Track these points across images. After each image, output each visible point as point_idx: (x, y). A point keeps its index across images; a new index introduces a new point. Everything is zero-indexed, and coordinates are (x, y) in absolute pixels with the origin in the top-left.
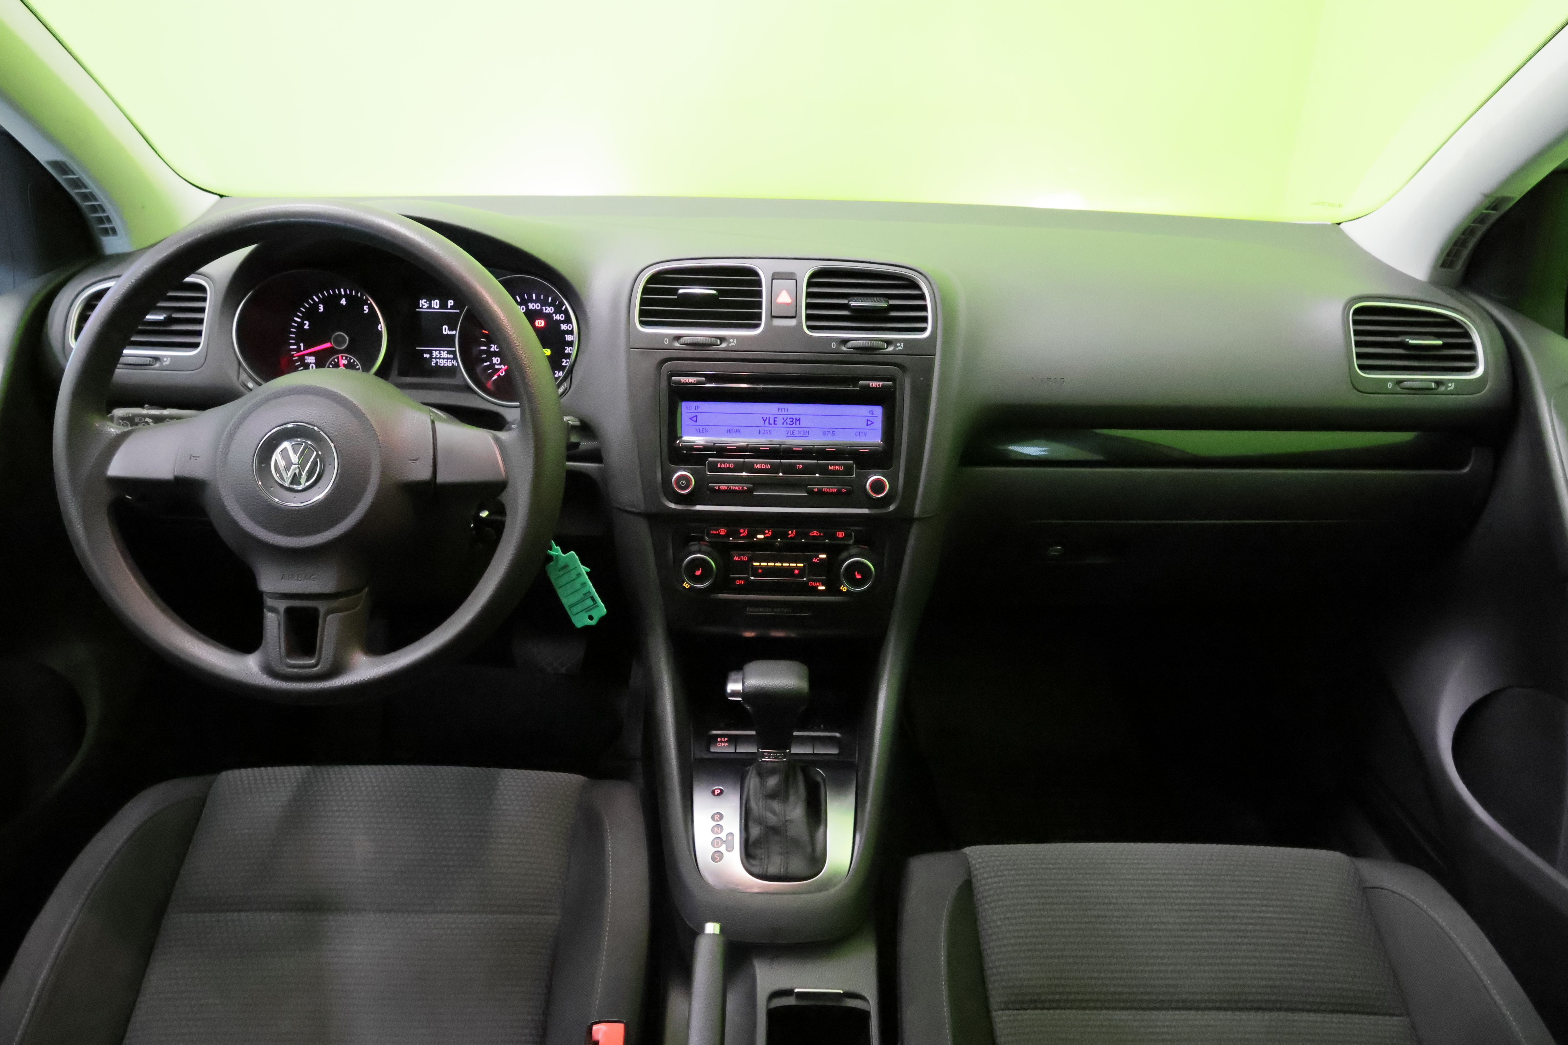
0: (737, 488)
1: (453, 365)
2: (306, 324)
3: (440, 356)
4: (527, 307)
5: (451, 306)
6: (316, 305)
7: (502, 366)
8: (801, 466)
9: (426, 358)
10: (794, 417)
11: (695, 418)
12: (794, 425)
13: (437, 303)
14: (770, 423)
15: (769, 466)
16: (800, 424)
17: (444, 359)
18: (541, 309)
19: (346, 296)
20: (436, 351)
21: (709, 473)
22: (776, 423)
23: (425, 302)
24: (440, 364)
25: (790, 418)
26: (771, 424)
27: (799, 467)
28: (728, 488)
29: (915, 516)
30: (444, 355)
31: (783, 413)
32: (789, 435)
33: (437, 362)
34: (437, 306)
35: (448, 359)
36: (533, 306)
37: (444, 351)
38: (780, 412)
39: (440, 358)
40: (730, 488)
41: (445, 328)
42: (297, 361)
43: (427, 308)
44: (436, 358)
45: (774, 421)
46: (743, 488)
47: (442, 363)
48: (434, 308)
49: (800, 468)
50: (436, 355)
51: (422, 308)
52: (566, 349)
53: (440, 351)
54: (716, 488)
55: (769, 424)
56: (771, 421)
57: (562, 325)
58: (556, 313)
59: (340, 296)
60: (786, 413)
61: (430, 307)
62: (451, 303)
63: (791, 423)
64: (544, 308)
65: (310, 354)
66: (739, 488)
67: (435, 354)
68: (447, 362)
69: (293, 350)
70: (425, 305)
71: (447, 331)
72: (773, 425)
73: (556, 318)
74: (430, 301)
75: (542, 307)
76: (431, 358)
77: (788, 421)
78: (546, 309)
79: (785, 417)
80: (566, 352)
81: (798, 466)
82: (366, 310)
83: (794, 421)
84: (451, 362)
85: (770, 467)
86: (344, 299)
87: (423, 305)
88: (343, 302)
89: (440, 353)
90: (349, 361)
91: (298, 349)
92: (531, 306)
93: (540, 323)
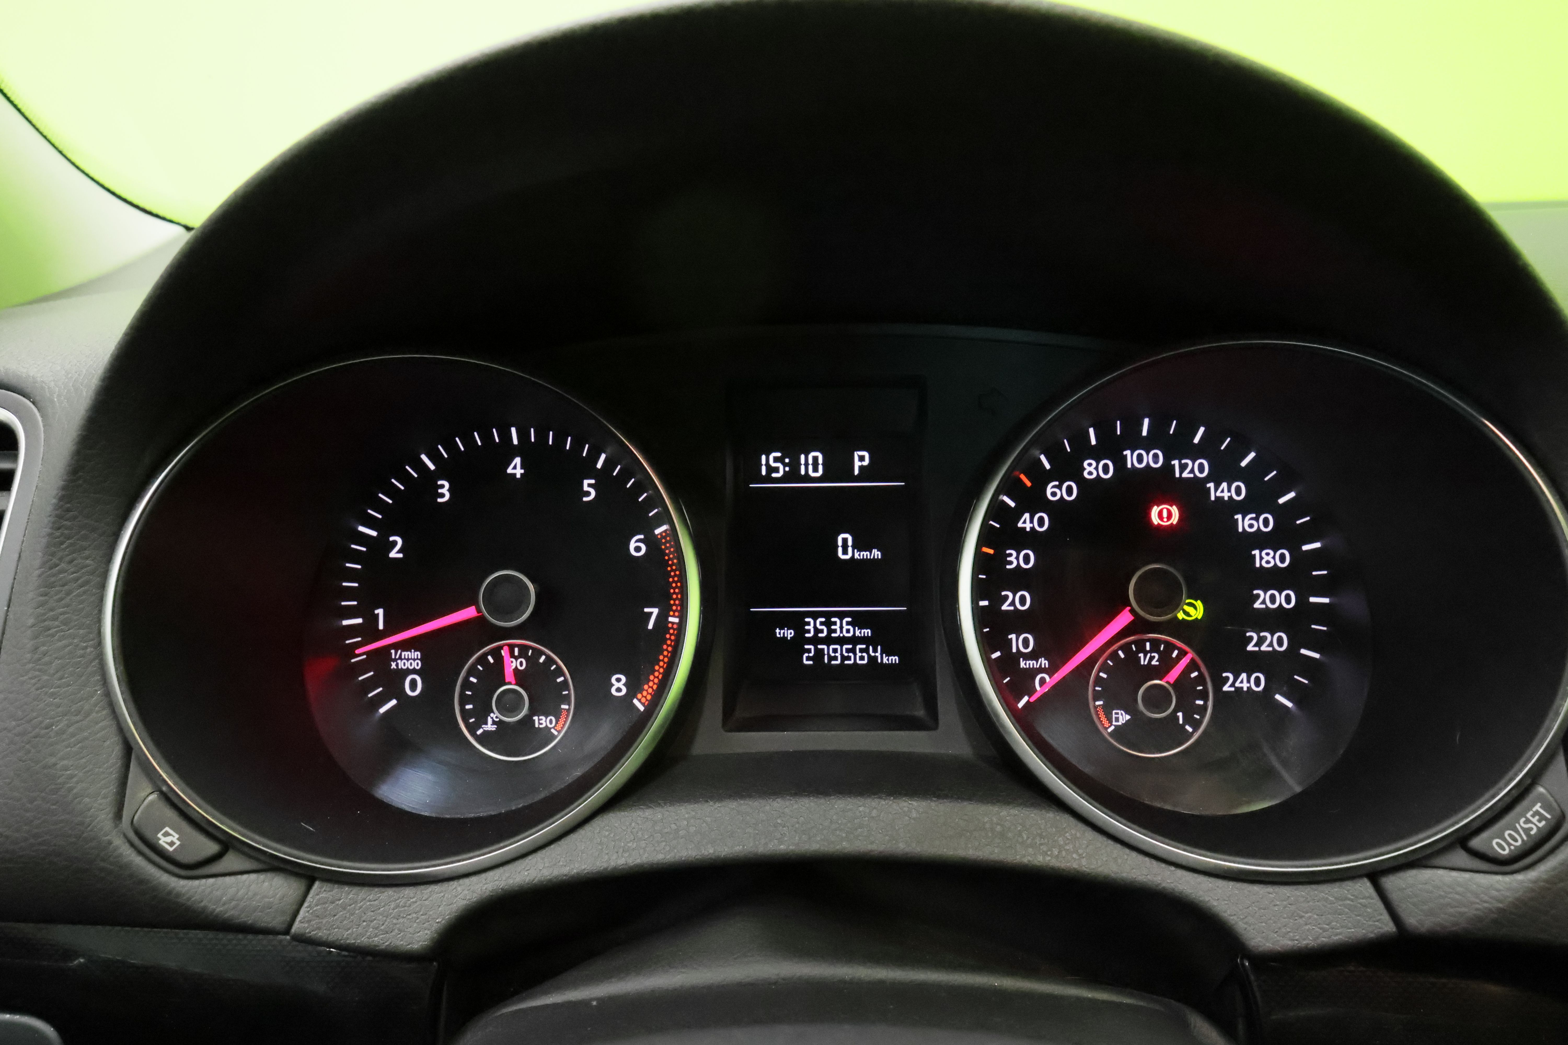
1: (872, 660)
2: (395, 543)
3: (831, 631)
4: (1120, 462)
5: (861, 467)
6: (429, 481)
7: (1044, 662)
9: (784, 638)
13: (815, 459)
17: (842, 641)
18: (1168, 468)
19: (524, 450)
20: (815, 616)
23: (776, 460)
24: (831, 658)
30: (843, 628)
33: (819, 653)
34: (815, 470)
35: (854, 640)
36: (1140, 459)
37: (841, 615)
39: (828, 640)
41: (845, 541)
42: (362, 667)
43: (785, 478)
44: (815, 641)
47: (835, 654)
48: (807, 478)
50: (817, 631)
51: (768, 479)
52: (1258, 596)
53: (828, 615)
57: (1239, 517)
58: (1216, 477)
59: (507, 452)
61: (793, 475)
62: (862, 458)
64: (1176, 463)
65: (406, 645)
67: (811, 626)
68: (853, 651)
69: (353, 631)
70: (776, 470)
71: (850, 550)
73: (1219, 494)
74: (792, 453)
75: (1168, 459)
76: (800, 639)
78: (1183, 467)
80: (1257, 605)
82: (588, 494)
84: (866, 650)
86: (517, 461)
87: (771, 470)
88: (516, 468)
89: (828, 624)
90: (532, 661)
91: (369, 632)
92: (1131, 458)
93: (1165, 514)
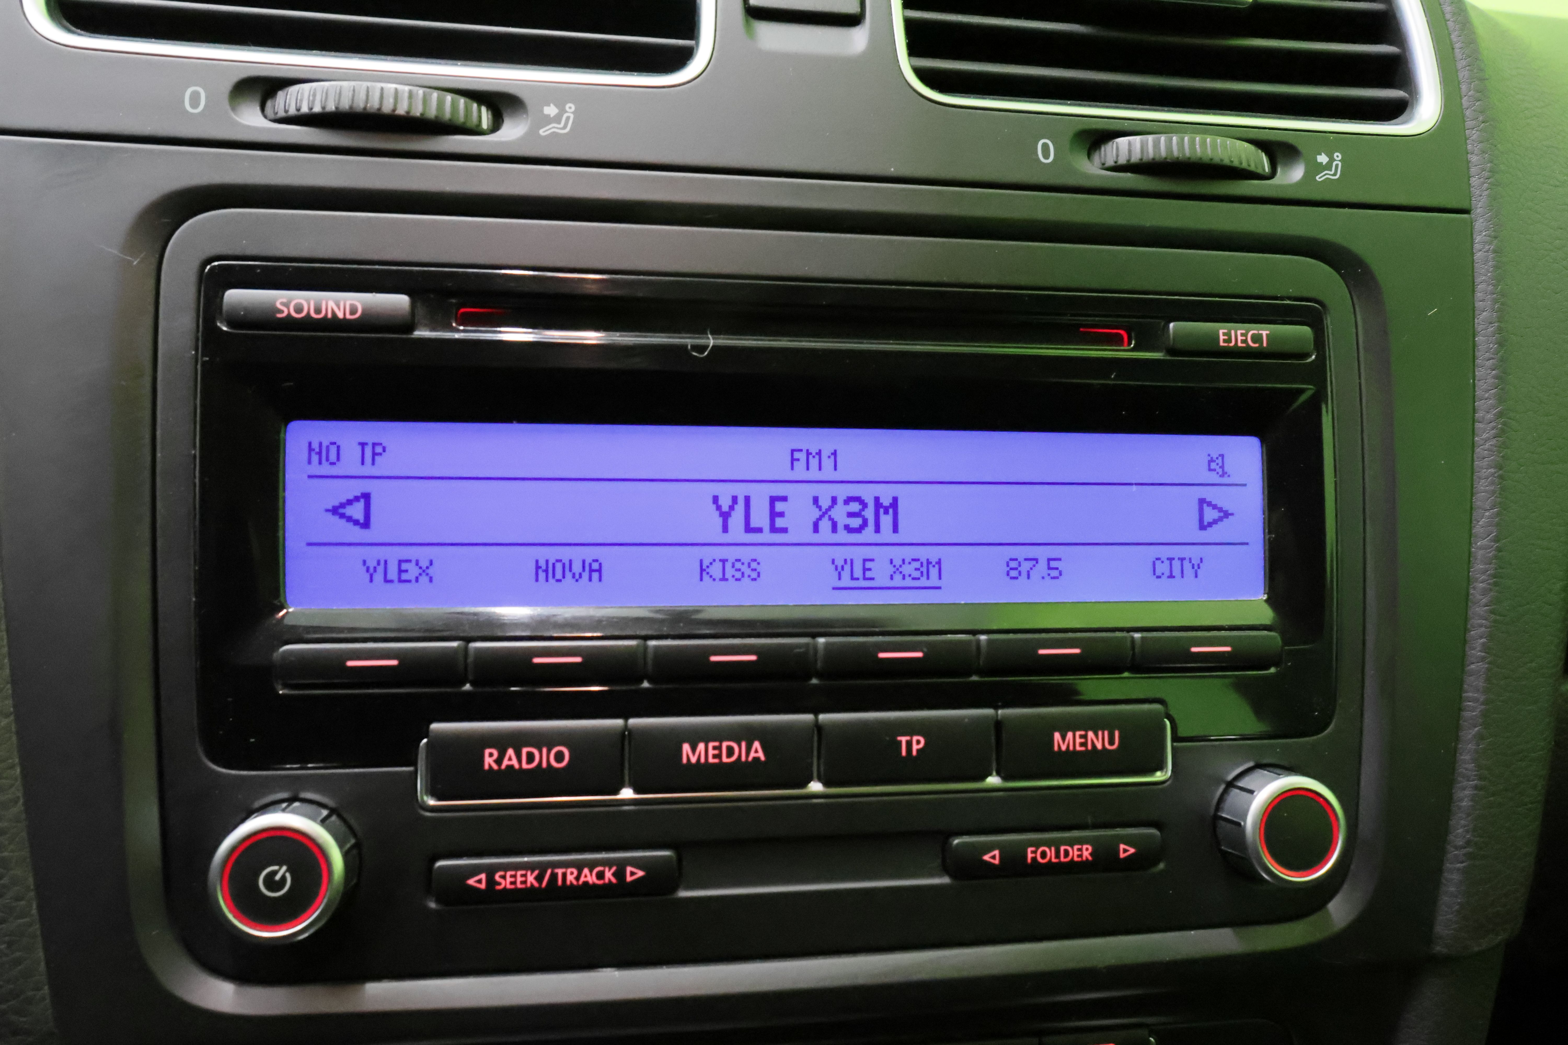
0: (589, 877)
8: (918, 743)
10: (867, 493)
11: (360, 506)
12: (868, 534)
14: (753, 524)
15: (757, 751)
16: (895, 529)
21: (432, 802)
22: (780, 522)
25: (849, 500)
26: (759, 530)
27: (909, 744)
28: (539, 878)
29: (1439, 949)
31: (814, 474)
32: (846, 581)
38: (800, 472)
40: (554, 876)
45: (774, 515)
46: (620, 874)
49: (915, 747)
54: (471, 882)
55: (748, 529)
56: (760, 517)
60: (828, 473)
63: (856, 522)
66: (601, 875)
72: (767, 536)
77: (840, 513)
79: (825, 493)
81: (904, 739)
83: (869, 513)
85: (761, 755)
